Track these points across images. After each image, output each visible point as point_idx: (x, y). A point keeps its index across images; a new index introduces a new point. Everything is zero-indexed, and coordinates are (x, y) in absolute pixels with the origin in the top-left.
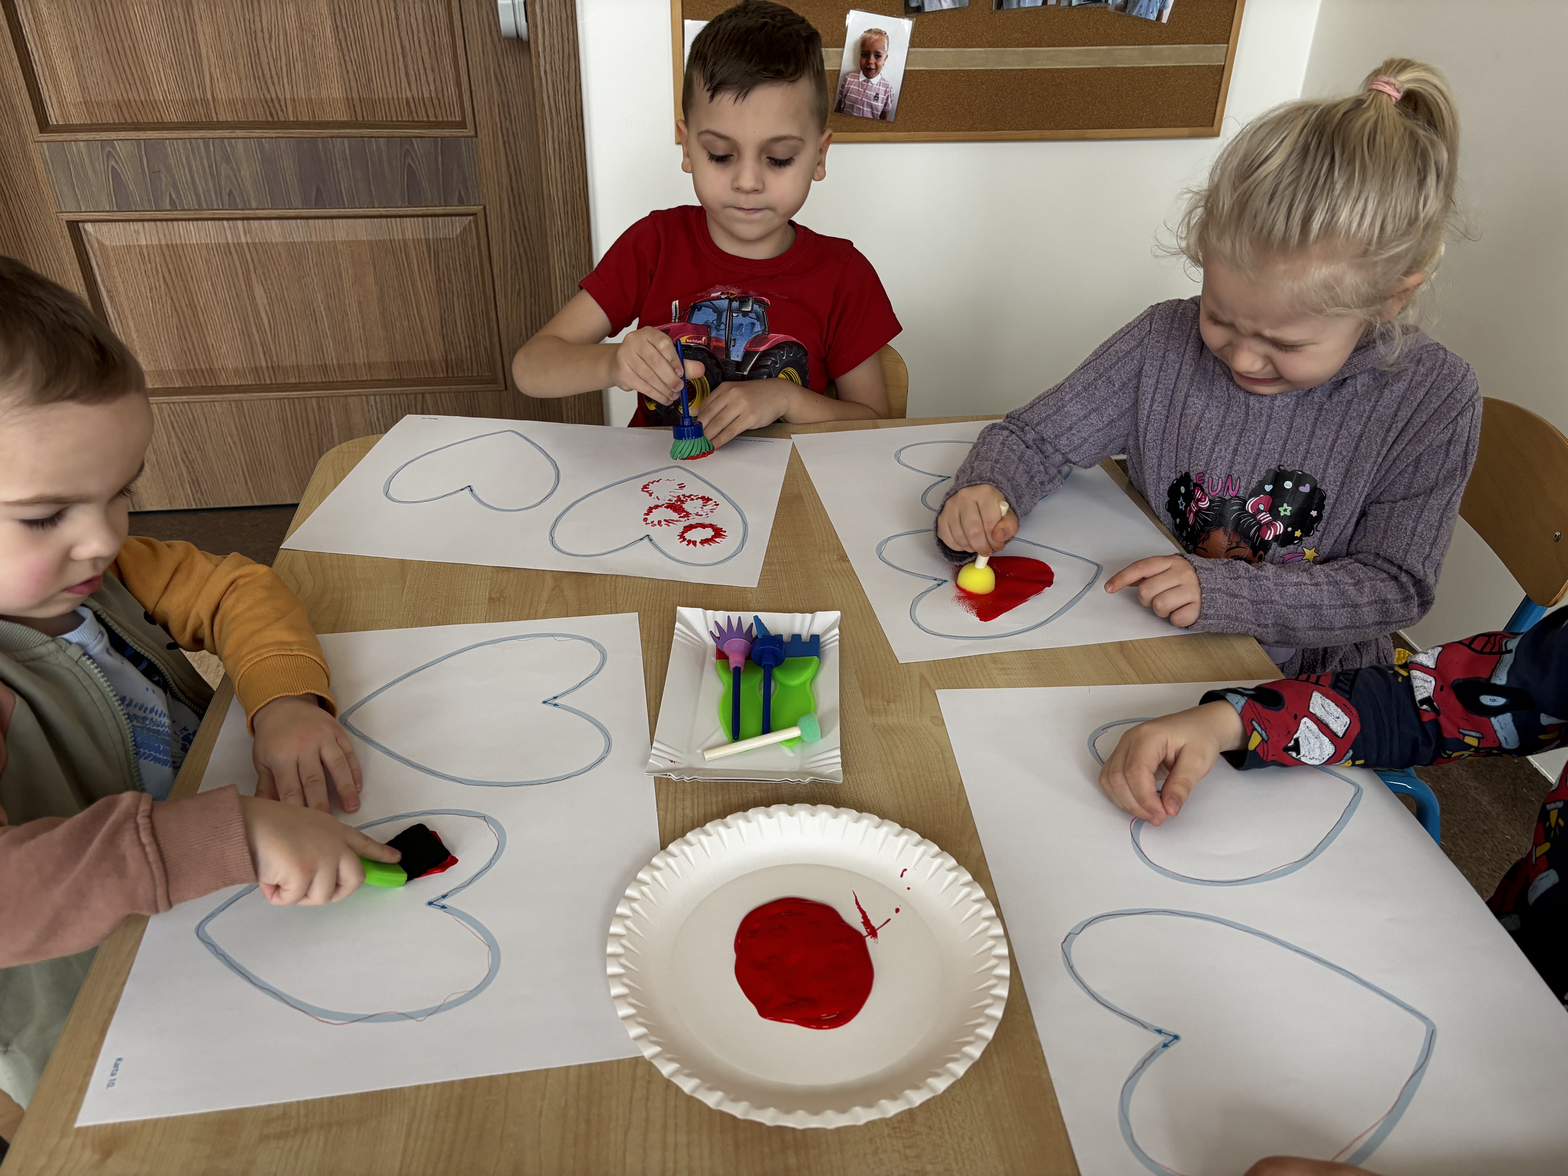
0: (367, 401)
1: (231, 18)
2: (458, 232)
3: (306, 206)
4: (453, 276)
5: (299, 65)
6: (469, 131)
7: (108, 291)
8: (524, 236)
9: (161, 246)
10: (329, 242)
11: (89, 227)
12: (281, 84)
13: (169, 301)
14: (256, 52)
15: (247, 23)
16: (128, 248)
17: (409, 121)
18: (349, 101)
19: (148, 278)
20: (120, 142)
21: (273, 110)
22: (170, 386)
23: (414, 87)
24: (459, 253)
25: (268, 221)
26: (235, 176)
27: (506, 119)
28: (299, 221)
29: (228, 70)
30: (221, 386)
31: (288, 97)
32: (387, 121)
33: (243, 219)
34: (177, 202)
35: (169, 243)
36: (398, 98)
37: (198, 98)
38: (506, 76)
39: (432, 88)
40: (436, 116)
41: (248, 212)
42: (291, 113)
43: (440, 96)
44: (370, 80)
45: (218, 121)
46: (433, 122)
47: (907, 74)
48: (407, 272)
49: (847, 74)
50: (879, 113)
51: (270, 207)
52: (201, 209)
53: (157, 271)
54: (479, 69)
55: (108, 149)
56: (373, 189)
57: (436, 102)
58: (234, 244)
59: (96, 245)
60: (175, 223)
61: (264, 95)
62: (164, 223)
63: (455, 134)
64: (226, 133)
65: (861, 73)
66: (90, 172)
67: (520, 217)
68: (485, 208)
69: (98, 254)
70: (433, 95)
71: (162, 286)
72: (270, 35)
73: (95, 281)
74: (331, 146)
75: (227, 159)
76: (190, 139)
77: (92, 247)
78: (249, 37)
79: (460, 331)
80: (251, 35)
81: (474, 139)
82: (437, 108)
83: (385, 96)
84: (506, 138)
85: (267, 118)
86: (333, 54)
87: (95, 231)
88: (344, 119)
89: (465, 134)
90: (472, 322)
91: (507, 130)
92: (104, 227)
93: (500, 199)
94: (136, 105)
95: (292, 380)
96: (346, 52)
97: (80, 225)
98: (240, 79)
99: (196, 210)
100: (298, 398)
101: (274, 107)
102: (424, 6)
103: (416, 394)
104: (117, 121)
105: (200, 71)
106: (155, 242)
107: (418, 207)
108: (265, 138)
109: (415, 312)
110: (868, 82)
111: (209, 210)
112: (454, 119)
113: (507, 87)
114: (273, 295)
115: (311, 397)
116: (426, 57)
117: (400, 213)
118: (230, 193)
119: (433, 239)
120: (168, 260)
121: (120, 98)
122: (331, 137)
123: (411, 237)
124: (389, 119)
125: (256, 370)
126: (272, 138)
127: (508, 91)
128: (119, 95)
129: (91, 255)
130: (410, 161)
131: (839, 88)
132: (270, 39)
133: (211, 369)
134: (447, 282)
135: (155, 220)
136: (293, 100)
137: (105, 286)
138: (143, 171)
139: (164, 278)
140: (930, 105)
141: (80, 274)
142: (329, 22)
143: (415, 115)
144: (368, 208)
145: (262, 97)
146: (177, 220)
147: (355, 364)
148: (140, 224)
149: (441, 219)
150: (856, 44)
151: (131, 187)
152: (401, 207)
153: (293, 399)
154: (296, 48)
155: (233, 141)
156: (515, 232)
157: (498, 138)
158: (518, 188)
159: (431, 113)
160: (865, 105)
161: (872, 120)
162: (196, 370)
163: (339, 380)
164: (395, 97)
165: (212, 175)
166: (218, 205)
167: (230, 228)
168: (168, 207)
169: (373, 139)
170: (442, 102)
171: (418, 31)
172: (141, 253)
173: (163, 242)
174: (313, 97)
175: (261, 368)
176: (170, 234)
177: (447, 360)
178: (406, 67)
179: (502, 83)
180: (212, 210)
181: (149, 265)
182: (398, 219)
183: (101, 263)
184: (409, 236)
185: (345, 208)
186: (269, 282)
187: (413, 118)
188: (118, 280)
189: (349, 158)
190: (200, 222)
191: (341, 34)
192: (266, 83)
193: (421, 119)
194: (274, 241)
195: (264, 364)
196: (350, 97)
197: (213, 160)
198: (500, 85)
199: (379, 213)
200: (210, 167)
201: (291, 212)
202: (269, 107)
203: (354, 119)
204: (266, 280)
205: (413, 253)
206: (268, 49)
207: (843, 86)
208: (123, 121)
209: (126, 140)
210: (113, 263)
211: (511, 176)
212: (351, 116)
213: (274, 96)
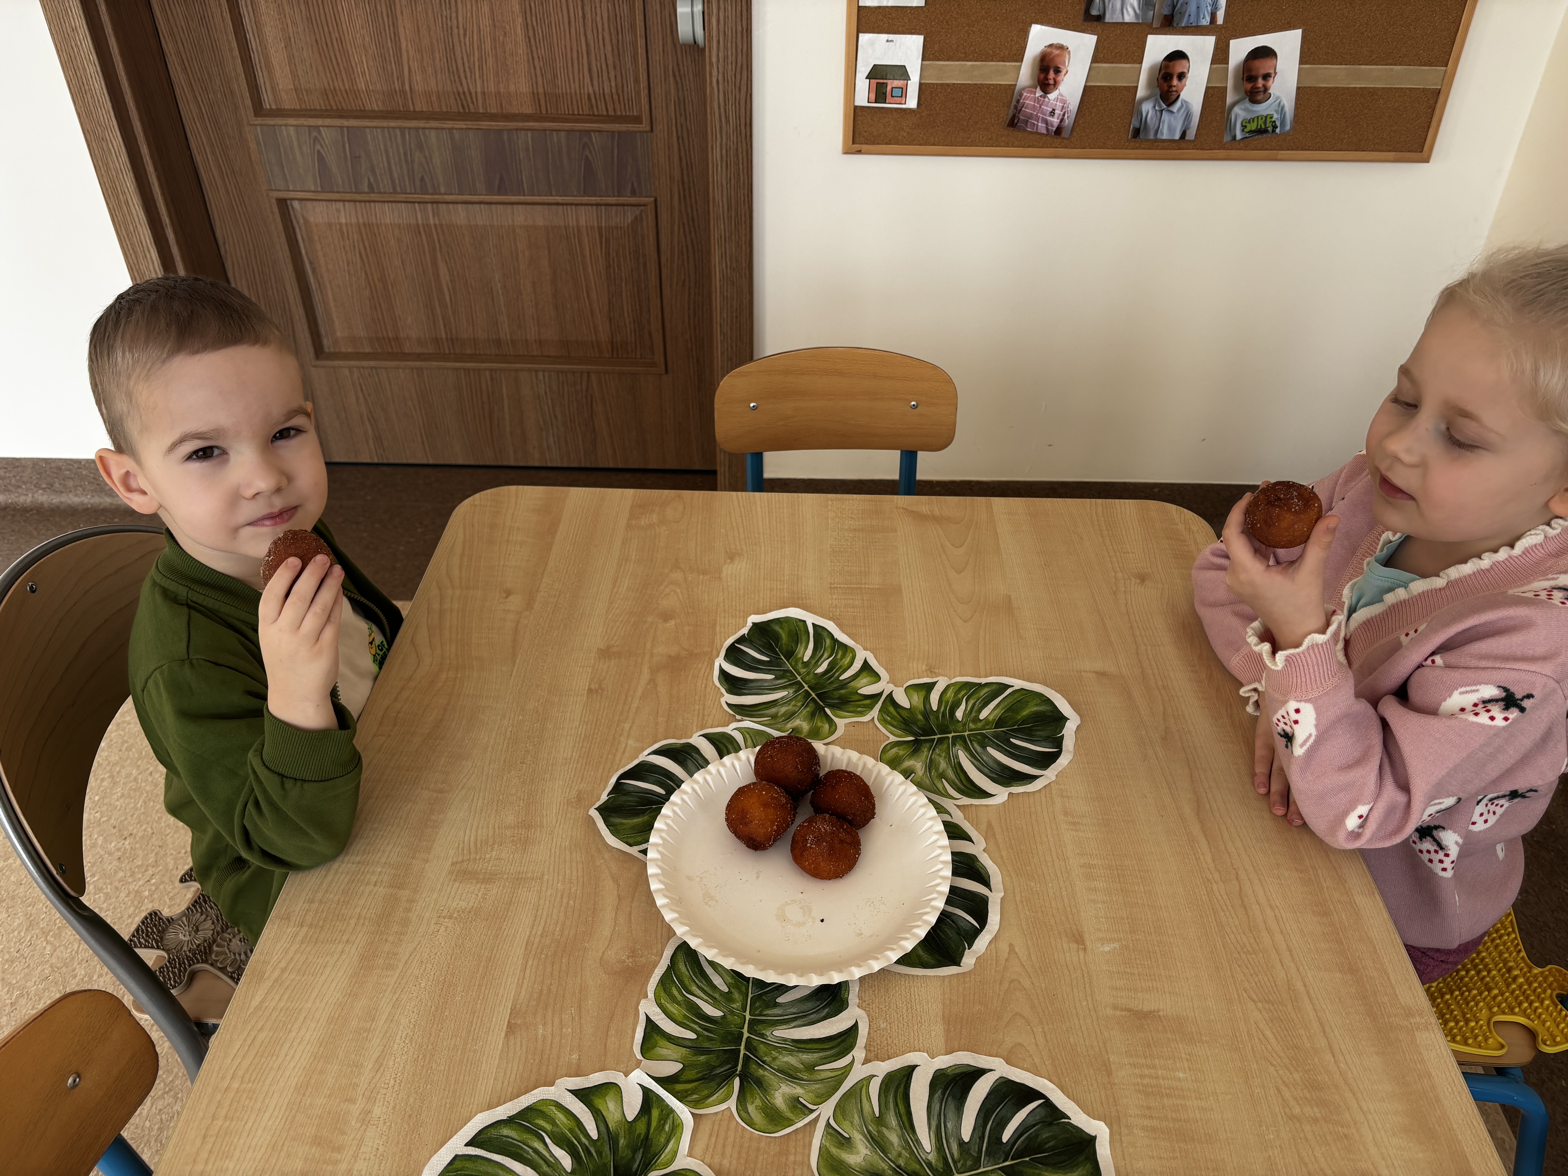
0: (537, 376)
1: (430, 14)
2: (630, 220)
3: (490, 192)
4: (622, 263)
5: (490, 61)
6: (645, 126)
7: (311, 263)
8: (692, 229)
9: (358, 224)
10: (509, 226)
11: (296, 204)
12: (473, 78)
13: (364, 275)
14: (451, 47)
15: (444, 19)
16: (330, 225)
17: (589, 115)
18: (535, 95)
19: (346, 253)
20: (325, 128)
21: (464, 102)
22: (361, 351)
23: (596, 83)
24: (629, 241)
25: (455, 205)
26: (427, 163)
27: (681, 115)
28: (482, 206)
29: (425, 64)
30: (405, 354)
31: (479, 90)
32: (569, 114)
33: (432, 203)
34: (375, 186)
35: (366, 221)
36: (580, 93)
37: (397, 89)
38: (685, 74)
39: (613, 84)
40: (615, 110)
41: (436, 196)
42: (480, 106)
43: (620, 92)
44: (555, 76)
45: (414, 111)
46: (611, 116)
47: (1087, 89)
48: (579, 257)
49: (1023, 89)
50: (1054, 129)
51: (457, 192)
52: (395, 192)
53: (354, 246)
54: (658, 67)
55: (315, 134)
56: (551, 178)
57: (615, 97)
58: (423, 225)
59: (301, 221)
60: (372, 204)
61: (457, 88)
62: (363, 204)
63: (631, 129)
64: (421, 124)
65: (1038, 88)
66: (298, 155)
67: (689, 210)
68: (656, 200)
69: (303, 228)
70: (614, 91)
71: (358, 260)
72: (465, 31)
73: (300, 253)
74: (516, 138)
75: (420, 147)
76: (388, 128)
77: (298, 223)
78: (445, 33)
79: (626, 315)
80: (447, 31)
81: (649, 134)
82: (617, 103)
83: (568, 91)
84: (680, 134)
85: (458, 109)
86: (522, 50)
87: (302, 208)
88: (529, 111)
89: (640, 129)
90: (638, 307)
91: (682, 126)
92: (309, 204)
93: (671, 192)
94: (341, 93)
95: (469, 351)
96: (534, 48)
97: (288, 202)
98: (436, 72)
99: (391, 193)
100: (473, 370)
101: (466, 99)
102: (610, 6)
103: (582, 373)
104: (323, 108)
105: (399, 63)
106: (354, 221)
107: (592, 196)
108: (456, 129)
109: (585, 295)
110: (1045, 97)
111: (402, 193)
112: (631, 114)
113: (684, 85)
114: (455, 274)
115: (485, 370)
116: (609, 55)
117: (576, 202)
118: (422, 179)
119: (605, 227)
120: (365, 237)
121: (327, 87)
122: (516, 130)
123: (584, 224)
124: (571, 113)
125: (436, 341)
126: (462, 129)
127: (685, 89)
128: (326, 84)
129: (297, 230)
130: (588, 153)
131: (1014, 103)
132: (465, 35)
133: (397, 338)
134: (616, 269)
135: (355, 201)
136: (484, 93)
137: (308, 259)
138: (346, 156)
139: (360, 254)
140: (1109, 122)
141: (287, 247)
142: (520, 20)
143: (595, 109)
144: (546, 196)
145: (455, 90)
146: (374, 201)
147: (526, 340)
148: (341, 203)
149: (614, 208)
150: (1035, 59)
151: (335, 170)
152: (576, 196)
153: (469, 370)
154: (488, 45)
155: (427, 130)
156: (683, 224)
157: (672, 132)
158: (689, 182)
159: (610, 108)
160: (1040, 120)
161: (1047, 135)
162: (384, 338)
163: (512, 353)
164: (578, 92)
165: (406, 161)
166: (411, 190)
167: (420, 210)
168: (366, 190)
169: (555, 133)
170: (621, 98)
171: (603, 30)
172: (341, 230)
173: (361, 221)
174: (502, 90)
175: (441, 339)
176: (367, 213)
177: (612, 342)
178: (589, 64)
179: (679, 81)
180: (405, 193)
181: (347, 242)
182: (573, 207)
183: (305, 237)
184: (582, 222)
185: (524, 195)
186: (453, 261)
187: (593, 112)
188: (320, 254)
189: (531, 149)
190: (394, 204)
191: (531, 32)
192: (459, 77)
193: (600, 113)
194: (459, 223)
195: (444, 336)
196: (535, 91)
197: (408, 148)
198: (677, 83)
199: (555, 201)
200: (405, 154)
201: (475, 198)
202: (461, 99)
203: (538, 112)
204: (450, 259)
205: (585, 239)
206: (463, 45)
207: (1018, 101)
208: (329, 108)
209: (331, 126)
210: (316, 238)
211: (682, 170)
212: (536, 110)
213: (466, 89)
